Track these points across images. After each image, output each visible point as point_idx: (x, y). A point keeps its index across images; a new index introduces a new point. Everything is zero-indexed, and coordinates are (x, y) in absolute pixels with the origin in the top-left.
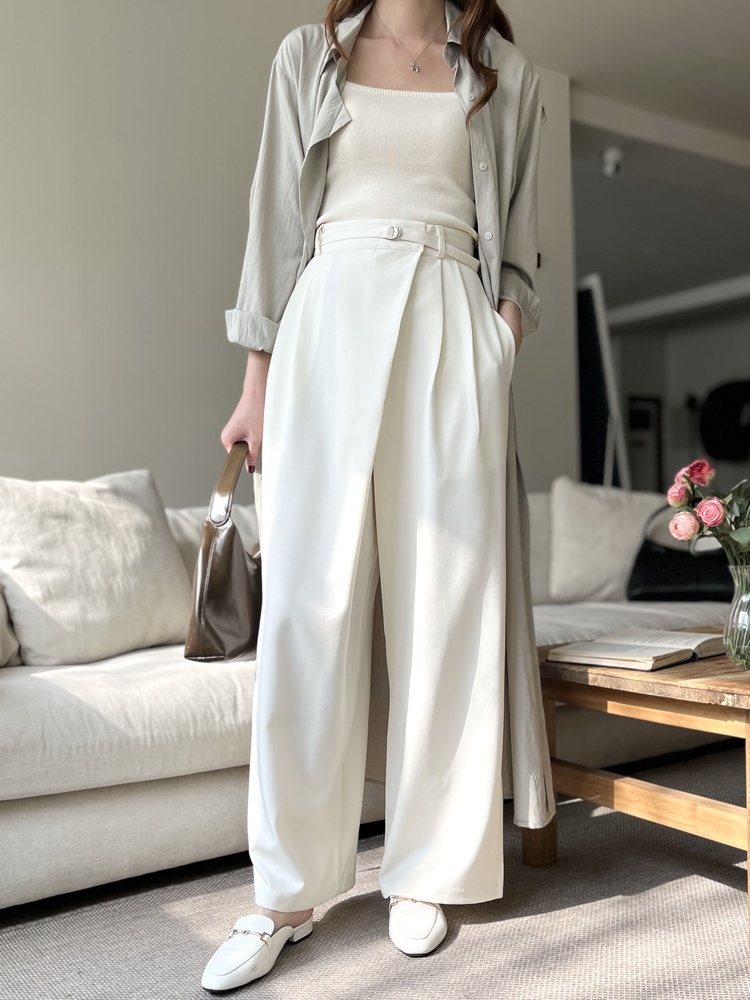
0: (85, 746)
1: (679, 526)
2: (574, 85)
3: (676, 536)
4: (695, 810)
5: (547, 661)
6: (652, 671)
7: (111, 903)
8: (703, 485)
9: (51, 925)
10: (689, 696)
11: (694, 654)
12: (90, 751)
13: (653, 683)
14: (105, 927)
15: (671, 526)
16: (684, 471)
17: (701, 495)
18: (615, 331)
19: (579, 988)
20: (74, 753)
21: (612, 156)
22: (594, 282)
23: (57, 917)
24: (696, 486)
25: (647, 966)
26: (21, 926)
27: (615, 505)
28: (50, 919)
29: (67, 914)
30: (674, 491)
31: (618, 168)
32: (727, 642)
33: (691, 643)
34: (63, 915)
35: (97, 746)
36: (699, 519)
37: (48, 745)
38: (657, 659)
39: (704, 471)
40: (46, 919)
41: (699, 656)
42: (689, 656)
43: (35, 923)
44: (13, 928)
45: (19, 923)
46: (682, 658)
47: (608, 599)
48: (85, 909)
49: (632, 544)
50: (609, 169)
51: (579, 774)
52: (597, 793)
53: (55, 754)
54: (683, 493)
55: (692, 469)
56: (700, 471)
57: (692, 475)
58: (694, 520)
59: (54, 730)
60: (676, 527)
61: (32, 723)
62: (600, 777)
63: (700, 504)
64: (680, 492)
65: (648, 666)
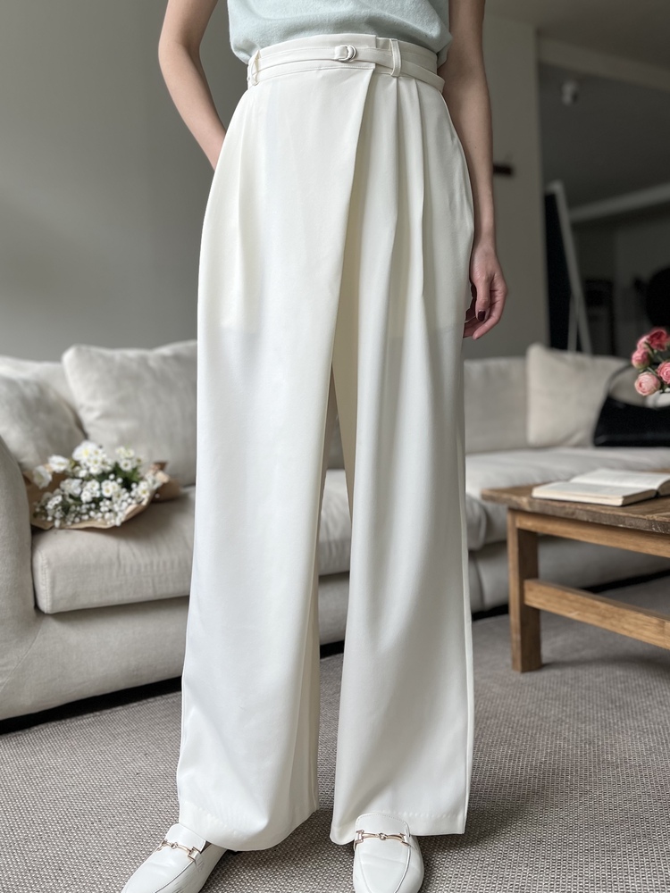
0: (152, 564)
1: (643, 385)
2: (540, 34)
3: (641, 393)
4: (663, 627)
5: (532, 498)
6: (623, 506)
7: (171, 695)
8: (661, 350)
9: (121, 713)
10: (656, 527)
11: (657, 493)
12: (155, 568)
13: (624, 517)
14: (166, 716)
15: (636, 385)
16: (644, 339)
17: (660, 359)
18: (577, 227)
19: (567, 781)
20: (143, 570)
21: (569, 89)
22: (557, 188)
23: (127, 706)
24: (655, 351)
25: (626, 762)
26: (98, 713)
27: (580, 368)
28: (122, 708)
29: (135, 704)
30: (637, 356)
31: (575, 97)
33: (652, 483)
34: (132, 705)
35: (161, 564)
36: (660, 379)
37: (123, 562)
38: (626, 498)
39: (663, 338)
40: (118, 708)
41: (662, 494)
42: (653, 495)
43: (109, 711)
44: (92, 715)
45: (96, 711)
46: (647, 496)
47: (579, 445)
49: (596, 399)
50: (567, 98)
51: (560, 593)
52: (576, 610)
53: (128, 570)
54: (645, 356)
55: (652, 337)
56: (659, 338)
57: (652, 342)
58: (655, 379)
59: (127, 551)
60: (640, 385)
61: (110, 545)
62: (579, 597)
63: (661, 366)
64: (642, 356)
65: (619, 502)
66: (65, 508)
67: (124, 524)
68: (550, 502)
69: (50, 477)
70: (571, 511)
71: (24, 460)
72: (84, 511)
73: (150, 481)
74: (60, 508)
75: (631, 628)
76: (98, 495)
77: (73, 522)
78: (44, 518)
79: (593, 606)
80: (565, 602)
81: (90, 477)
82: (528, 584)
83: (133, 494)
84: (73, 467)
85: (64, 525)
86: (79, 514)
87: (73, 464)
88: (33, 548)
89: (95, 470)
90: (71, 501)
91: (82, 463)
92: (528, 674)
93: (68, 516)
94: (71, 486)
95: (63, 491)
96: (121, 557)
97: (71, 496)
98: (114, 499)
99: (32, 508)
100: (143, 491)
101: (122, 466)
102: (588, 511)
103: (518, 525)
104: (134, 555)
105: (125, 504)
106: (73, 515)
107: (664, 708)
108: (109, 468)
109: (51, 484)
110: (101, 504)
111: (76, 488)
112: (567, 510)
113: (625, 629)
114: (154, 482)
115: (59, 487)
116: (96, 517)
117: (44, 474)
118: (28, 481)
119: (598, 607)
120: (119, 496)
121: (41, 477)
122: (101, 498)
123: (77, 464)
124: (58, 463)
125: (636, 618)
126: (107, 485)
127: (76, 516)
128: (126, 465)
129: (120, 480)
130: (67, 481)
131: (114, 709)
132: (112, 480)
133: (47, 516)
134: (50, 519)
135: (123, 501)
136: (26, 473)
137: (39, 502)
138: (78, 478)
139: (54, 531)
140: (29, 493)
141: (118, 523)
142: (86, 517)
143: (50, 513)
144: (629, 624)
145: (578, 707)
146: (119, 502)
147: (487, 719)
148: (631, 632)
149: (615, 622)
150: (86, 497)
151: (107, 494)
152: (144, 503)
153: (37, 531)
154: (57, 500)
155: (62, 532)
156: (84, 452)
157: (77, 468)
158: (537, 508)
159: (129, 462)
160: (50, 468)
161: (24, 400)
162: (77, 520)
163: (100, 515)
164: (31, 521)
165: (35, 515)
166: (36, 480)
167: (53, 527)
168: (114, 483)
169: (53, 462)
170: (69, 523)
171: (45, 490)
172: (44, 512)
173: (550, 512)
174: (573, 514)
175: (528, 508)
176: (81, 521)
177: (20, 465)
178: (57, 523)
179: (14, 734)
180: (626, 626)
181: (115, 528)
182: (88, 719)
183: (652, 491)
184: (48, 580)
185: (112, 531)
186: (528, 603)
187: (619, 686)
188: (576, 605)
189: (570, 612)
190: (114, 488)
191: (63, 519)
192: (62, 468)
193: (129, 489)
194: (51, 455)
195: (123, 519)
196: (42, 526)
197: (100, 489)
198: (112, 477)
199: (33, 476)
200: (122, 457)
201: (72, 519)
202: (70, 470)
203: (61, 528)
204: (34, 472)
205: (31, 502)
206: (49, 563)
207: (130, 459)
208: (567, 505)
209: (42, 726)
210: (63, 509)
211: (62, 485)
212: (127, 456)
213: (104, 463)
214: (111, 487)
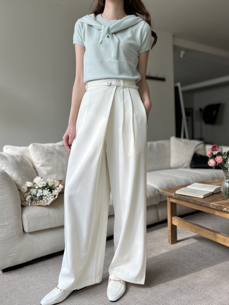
0: (59, 216)
5: (175, 194)
6: (203, 198)
11: (213, 193)
20: (56, 217)
21: (183, 53)
22: (179, 84)
26: (43, 262)
28: (50, 259)
29: (55, 258)
32: (222, 190)
33: (212, 190)
34: (54, 259)
37: (50, 216)
38: (204, 195)
41: (214, 193)
42: (212, 193)
43: (47, 261)
46: (210, 194)
48: (59, 257)
51: (183, 222)
52: (188, 227)
53: (52, 218)
54: (211, 154)
55: (213, 147)
56: (215, 148)
57: (213, 149)
58: (215, 162)
59: (52, 212)
60: (210, 163)
61: (46, 210)
62: (189, 224)
63: (216, 158)
64: (210, 153)
65: (202, 197)
66: (32, 199)
67: (50, 204)
68: (181, 196)
69: (27, 189)
70: (188, 199)
71: (18, 183)
72: (38, 199)
73: (58, 190)
74: (30, 199)
75: (205, 234)
76: (42, 195)
77: (34, 203)
78: (25, 202)
79: (194, 227)
80: (185, 225)
81: (39, 188)
82: (173, 218)
83: (53, 194)
84: (34, 185)
85: (31, 204)
86: (36, 200)
87: (33, 184)
88: (22, 212)
89: (40, 186)
90: (33, 196)
91: (36, 183)
92: (173, 245)
93: (33, 202)
94: (33, 191)
95: (31, 192)
96: (50, 214)
97: (33, 195)
98: (47, 196)
99: (21, 199)
100: (56, 192)
101: (49, 184)
102: (193, 200)
103: (171, 201)
104: (53, 213)
105: (50, 198)
106: (34, 201)
107: (214, 257)
108: (45, 185)
109: (27, 191)
110: (43, 197)
111: (35, 192)
112: (186, 199)
113: (203, 235)
114: (59, 190)
115: (29, 191)
116: (41, 202)
117: (24, 189)
118: (19, 190)
119: (195, 227)
120: (48, 195)
121: (23, 189)
122: (43, 196)
123: (35, 184)
124: (29, 184)
125: (207, 232)
126: (45, 191)
127: (35, 201)
128: (50, 184)
129: (49, 190)
130: (32, 189)
131: (48, 260)
132: (46, 190)
133: (26, 202)
134: (27, 203)
135: (50, 196)
136: (18, 188)
137: (23, 197)
138: (35, 188)
139: (28, 206)
140: (20, 194)
141: (49, 204)
142: (38, 201)
143: (27, 201)
144: (205, 233)
145: (189, 257)
146: (49, 197)
147: (162, 262)
148: (205, 236)
149: (200, 232)
150: (38, 195)
151: (45, 194)
152: (56, 197)
153: (23, 206)
154: (29, 197)
155: (31, 207)
156: (37, 180)
157: (35, 185)
158: (177, 197)
159: (51, 183)
160: (26, 185)
161: (17, 162)
162: (36, 202)
163: (43, 201)
164: (21, 203)
165: (22, 201)
166: (22, 190)
167: (28, 205)
168: (47, 191)
169: (27, 184)
170: (33, 204)
171: (25, 193)
172: (25, 201)
173: (181, 199)
174: (188, 200)
175: (174, 197)
176: (37, 202)
177: (16, 184)
178: (29, 204)
179: (18, 270)
180: (204, 234)
181: (48, 205)
182: (40, 264)
183: (212, 192)
184: (27, 223)
185: (47, 206)
186: (173, 224)
187: (200, 249)
188: (188, 226)
189: (187, 228)
190: (47, 192)
191: (31, 203)
192: (30, 186)
193: (52, 192)
194: (27, 182)
195: (50, 203)
196: (25, 205)
197: (43, 192)
198: (46, 189)
199: (21, 189)
200: (49, 181)
201: (34, 202)
202: (32, 186)
203: (31, 205)
204: (22, 188)
205: (20, 197)
206: (27, 217)
207: (52, 182)
208: (186, 197)
209: (27, 267)
210: (31, 200)
211: (30, 191)
212: (50, 181)
213: (43, 184)
214: (46, 192)
